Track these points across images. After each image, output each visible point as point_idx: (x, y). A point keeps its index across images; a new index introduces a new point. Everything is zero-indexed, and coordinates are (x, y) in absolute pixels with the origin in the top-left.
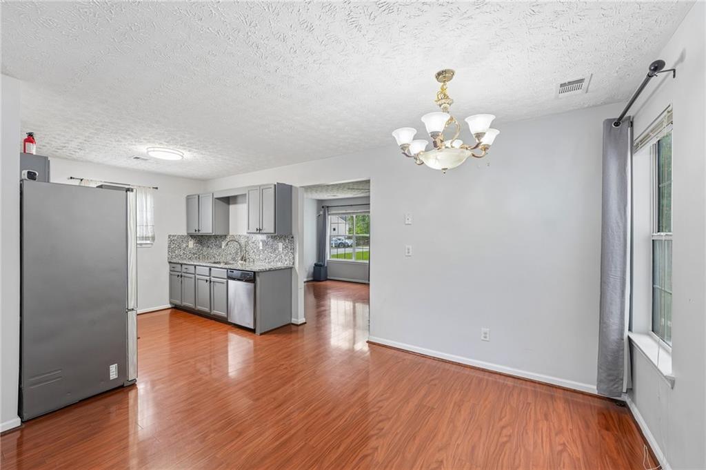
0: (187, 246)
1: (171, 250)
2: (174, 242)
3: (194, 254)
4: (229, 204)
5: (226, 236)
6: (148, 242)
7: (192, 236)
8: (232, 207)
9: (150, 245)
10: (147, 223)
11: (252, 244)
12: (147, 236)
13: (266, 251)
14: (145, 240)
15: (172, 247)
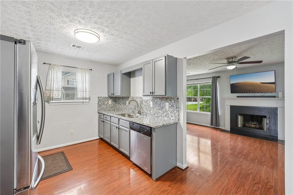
0: (108, 103)
1: (99, 106)
2: (101, 101)
3: (112, 108)
4: (130, 77)
5: (128, 97)
6: (87, 101)
7: (111, 98)
8: (132, 79)
9: (88, 103)
10: (86, 90)
11: (145, 103)
12: (86, 97)
13: (155, 108)
14: (85, 100)
15: (100, 104)
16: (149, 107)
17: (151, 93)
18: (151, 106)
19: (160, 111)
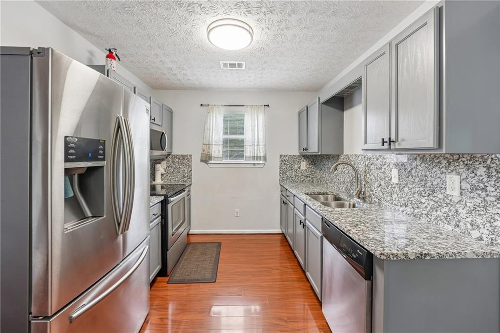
0: (299, 167)
1: (283, 172)
2: (286, 163)
3: (307, 177)
4: (343, 110)
5: (338, 155)
6: (261, 162)
7: (305, 157)
8: (346, 114)
9: (262, 166)
10: (258, 142)
11: (377, 171)
12: (258, 156)
13: (406, 189)
14: (257, 160)
15: (284, 168)
16: (388, 184)
17: (383, 142)
18: (395, 180)
19: (423, 200)
